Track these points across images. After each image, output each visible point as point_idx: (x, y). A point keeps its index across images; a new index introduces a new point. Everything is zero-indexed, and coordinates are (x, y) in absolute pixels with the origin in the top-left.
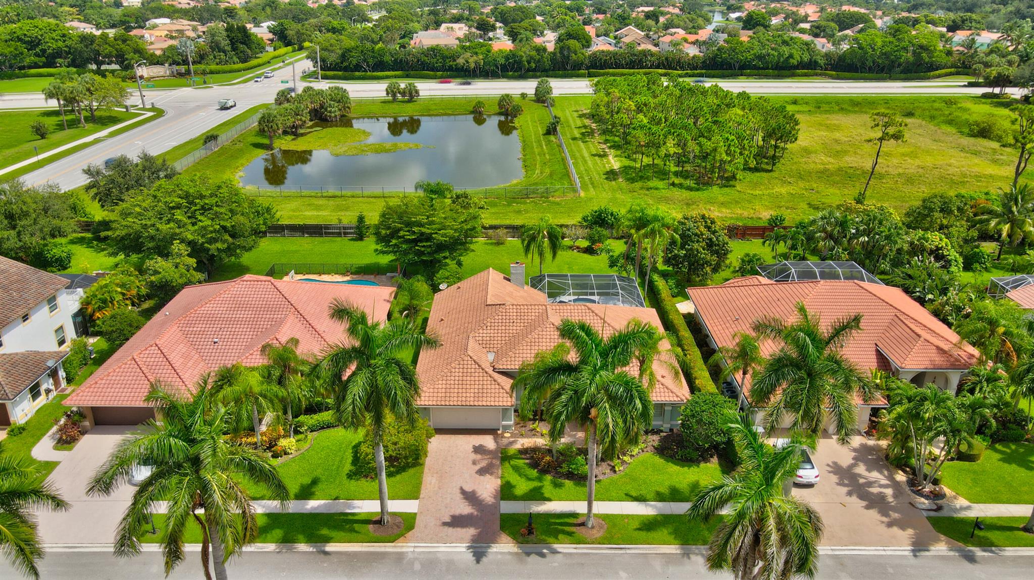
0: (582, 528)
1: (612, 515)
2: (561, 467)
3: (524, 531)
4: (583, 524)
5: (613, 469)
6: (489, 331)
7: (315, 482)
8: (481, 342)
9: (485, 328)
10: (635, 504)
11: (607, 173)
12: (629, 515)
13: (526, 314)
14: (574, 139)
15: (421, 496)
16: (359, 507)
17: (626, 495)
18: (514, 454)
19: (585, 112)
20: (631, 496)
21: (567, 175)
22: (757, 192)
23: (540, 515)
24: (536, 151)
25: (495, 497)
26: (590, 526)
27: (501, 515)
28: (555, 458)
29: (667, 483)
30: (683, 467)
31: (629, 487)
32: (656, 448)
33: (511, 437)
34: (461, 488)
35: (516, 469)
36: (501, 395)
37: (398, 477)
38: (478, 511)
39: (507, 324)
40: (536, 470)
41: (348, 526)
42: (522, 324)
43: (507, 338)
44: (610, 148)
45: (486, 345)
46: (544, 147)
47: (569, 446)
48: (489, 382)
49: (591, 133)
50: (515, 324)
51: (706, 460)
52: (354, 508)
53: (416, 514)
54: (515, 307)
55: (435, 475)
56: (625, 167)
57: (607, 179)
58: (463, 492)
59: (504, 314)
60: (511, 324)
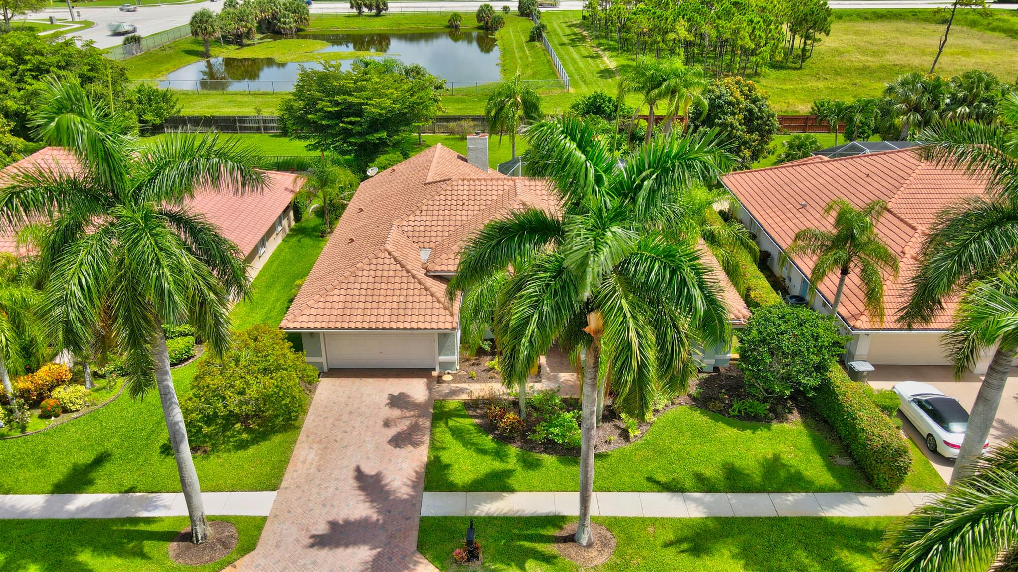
0: (569, 547)
1: (624, 519)
2: (534, 432)
3: (459, 552)
4: (571, 539)
5: (625, 435)
6: (424, 218)
7: (101, 460)
8: (410, 234)
9: (418, 212)
10: (665, 496)
11: (602, 71)
12: (656, 519)
13: (483, 193)
14: (562, 44)
15: (284, 484)
16: (165, 507)
17: (649, 479)
18: (456, 410)
19: (575, 23)
20: (658, 483)
21: (554, 73)
22: (788, 87)
23: (490, 520)
24: (518, 55)
25: (414, 486)
26: (584, 542)
27: (423, 520)
28: (524, 416)
29: (719, 459)
30: (743, 429)
31: (653, 466)
32: (694, 399)
33: (454, 381)
34: (358, 469)
35: (458, 434)
36: (436, 312)
37: (251, 450)
38: (379, 512)
39: (454, 208)
40: (490, 437)
41: (131, 545)
42: (476, 208)
43: (452, 228)
44: (604, 50)
45: (418, 239)
46: (528, 52)
47: (549, 396)
48: (416, 292)
49: (583, 39)
50: (465, 207)
51: (781, 418)
52: (156, 508)
53: (265, 519)
54: (466, 183)
55: (315, 446)
56: (623, 66)
57: (601, 76)
58: (360, 475)
59: (449, 193)
60: (460, 207)
